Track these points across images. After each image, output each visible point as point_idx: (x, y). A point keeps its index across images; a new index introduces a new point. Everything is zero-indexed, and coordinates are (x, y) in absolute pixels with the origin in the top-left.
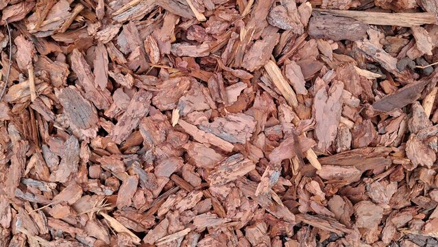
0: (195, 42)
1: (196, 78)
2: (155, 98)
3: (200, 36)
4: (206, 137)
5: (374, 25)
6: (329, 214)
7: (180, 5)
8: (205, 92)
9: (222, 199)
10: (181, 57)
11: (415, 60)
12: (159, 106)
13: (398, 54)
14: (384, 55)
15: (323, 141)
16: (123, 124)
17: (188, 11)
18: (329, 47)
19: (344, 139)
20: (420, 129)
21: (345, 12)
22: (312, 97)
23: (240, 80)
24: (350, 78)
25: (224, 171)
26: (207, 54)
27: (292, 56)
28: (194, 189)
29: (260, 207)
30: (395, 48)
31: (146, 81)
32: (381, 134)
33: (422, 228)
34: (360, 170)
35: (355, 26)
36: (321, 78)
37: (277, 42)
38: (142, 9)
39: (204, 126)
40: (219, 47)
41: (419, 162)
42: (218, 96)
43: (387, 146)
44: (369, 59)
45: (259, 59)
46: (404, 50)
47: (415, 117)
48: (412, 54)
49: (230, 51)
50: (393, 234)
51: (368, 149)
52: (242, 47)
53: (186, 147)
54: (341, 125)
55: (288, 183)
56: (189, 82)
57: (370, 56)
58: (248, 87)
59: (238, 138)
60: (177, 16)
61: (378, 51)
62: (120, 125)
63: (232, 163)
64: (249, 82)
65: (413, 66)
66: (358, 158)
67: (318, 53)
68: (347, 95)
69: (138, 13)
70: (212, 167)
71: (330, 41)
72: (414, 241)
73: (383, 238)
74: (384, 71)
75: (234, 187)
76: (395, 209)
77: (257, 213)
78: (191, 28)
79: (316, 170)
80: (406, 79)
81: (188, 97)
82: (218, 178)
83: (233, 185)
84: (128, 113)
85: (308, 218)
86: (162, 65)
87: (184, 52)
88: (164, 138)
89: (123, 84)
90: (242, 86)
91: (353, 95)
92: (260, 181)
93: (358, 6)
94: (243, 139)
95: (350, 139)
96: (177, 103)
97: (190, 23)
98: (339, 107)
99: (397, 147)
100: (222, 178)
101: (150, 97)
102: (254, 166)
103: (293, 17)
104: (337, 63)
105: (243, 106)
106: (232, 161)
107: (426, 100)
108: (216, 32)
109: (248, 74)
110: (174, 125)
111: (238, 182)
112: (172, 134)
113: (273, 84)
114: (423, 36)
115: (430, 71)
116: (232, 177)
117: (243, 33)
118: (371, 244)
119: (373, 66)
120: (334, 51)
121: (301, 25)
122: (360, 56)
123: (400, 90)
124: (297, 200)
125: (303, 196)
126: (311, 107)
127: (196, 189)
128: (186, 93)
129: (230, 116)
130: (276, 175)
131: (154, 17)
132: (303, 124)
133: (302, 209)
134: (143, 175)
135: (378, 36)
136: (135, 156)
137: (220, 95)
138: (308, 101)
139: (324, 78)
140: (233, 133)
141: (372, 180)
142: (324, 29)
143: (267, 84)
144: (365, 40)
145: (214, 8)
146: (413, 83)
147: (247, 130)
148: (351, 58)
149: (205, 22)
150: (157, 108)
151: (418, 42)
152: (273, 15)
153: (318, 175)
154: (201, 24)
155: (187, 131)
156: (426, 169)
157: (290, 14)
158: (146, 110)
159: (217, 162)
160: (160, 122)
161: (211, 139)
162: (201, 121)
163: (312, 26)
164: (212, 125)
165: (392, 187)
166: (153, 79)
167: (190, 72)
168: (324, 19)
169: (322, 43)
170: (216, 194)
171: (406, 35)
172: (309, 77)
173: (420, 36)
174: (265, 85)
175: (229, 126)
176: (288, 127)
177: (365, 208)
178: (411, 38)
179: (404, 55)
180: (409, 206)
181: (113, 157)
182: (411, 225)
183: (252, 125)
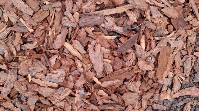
0: (31, 42)
1: (35, 58)
2: (19, 71)
3: (33, 39)
4: (45, 83)
5: (108, 15)
6: (113, 102)
7: (22, 27)
8: (40, 63)
9: (63, 108)
10: (27, 50)
11: (131, 26)
12: (22, 75)
13: (123, 24)
14: (116, 27)
15: (98, 72)
16: (6, 87)
17: (25, 29)
18: (90, 30)
19: (108, 68)
20: (142, 55)
21: (94, 13)
22: (88, 53)
23: (54, 54)
24: (102, 41)
25: (57, 96)
26: (37, 46)
27: (75, 38)
28: (48, 106)
29: (81, 107)
30: (121, 23)
31: (13, 65)
32: (126, 61)
33: (159, 97)
34: (121, 80)
35: (99, 18)
36: (90, 44)
37: (67, 33)
38: (5, 33)
39: (43, 79)
40: (41, 42)
41: (146, 69)
42: (46, 64)
43: (130, 66)
44: (110, 30)
45: (60, 43)
46: (125, 22)
47: (138, 51)
48: (129, 23)
49: (47, 42)
50: (147, 103)
51: (121, 70)
52: (51, 40)
53: (37, 90)
54: (104, 63)
55: (89, 94)
56: (31, 61)
57: (110, 29)
58: (58, 56)
59: (59, 80)
60: (21, 32)
61: (113, 26)
62: (5, 88)
63: (60, 92)
64: (59, 54)
65: (130, 28)
66: (117, 75)
67: (86, 34)
68: (103, 49)
69: (3, 35)
70: (52, 95)
71: (90, 27)
72: (158, 103)
73: (143, 106)
74: (118, 34)
75: (66, 101)
76: (144, 92)
77: (81, 110)
78: (28, 36)
79: (100, 85)
80: (129, 35)
81: (32, 68)
82: (56, 100)
83: (65, 100)
84: (8, 81)
85: (103, 106)
86: (19, 56)
87: (28, 48)
88: (26, 88)
89: (3, 68)
90: (56, 57)
91: (106, 48)
92: (75, 97)
93: (99, 9)
94: (61, 80)
95: (111, 67)
96: (29, 71)
97: (27, 34)
98: (101, 55)
99: (135, 65)
100: (58, 99)
101: (16, 71)
102: (71, 90)
103: (72, 21)
104: (95, 36)
105: (58, 65)
106: (60, 91)
107: (141, 42)
108: (39, 35)
109: (57, 51)
110: (30, 82)
111: (67, 99)
112: (29, 86)
113: (70, 52)
114: (131, 15)
115: (138, 29)
116: (62, 97)
117: (50, 33)
118: (138, 110)
119: (113, 33)
120: (93, 31)
121: (76, 23)
122: (104, 30)
123: (128, 40)
124: (97, 100)
125: (98, 98)
126: (89, 58)
127: (50, 106)
128: (31, 66)
129: (53, 71)
130: (82, 92)
131: (11, 35)
132: (87, 67)
133: (100, 103)
134: (23, 107)
135: (112, 19)
136: (17, 99)
137: (47, 63)
138: (87, 56)
139: (91, 44)
140: (56, 79)
141: (128, 82)
142: (86, 22)
143: (67, 53)
144: (106, 22)
145: (36, 25)
146: (133, 36)
147: (62, 76)
148: (101, 33)
149: (34, 32)
150: (21, 76)
151: (130, 17)
152: (63, 22)
153: (102, 87)
154: (33, 33)
155: (36, 82)
156: (150, 72)
157: (70, 19)
158: (16, 78)
159: (53, 93)
160: (22, 82)
161: (48, 84)
162: (41, 77)
163: (80, 22)
164: (47, 77)
165: (139, 83)
166: (16, 63)
167: (31, 56)
168: (85, 18)
169: (87, 29)
170: (59, 106)
171: (124, 16)
172: (85, 45)
173: (130, 14)
174: (66, 53)
175: (54, 76)
176: (81, 70)
177: (127, 96)
178: (127, 16)
179: (126, 25)
180: (150, 89)
181: (7, 102)
182: (153, 97)
183: (64, 73)
